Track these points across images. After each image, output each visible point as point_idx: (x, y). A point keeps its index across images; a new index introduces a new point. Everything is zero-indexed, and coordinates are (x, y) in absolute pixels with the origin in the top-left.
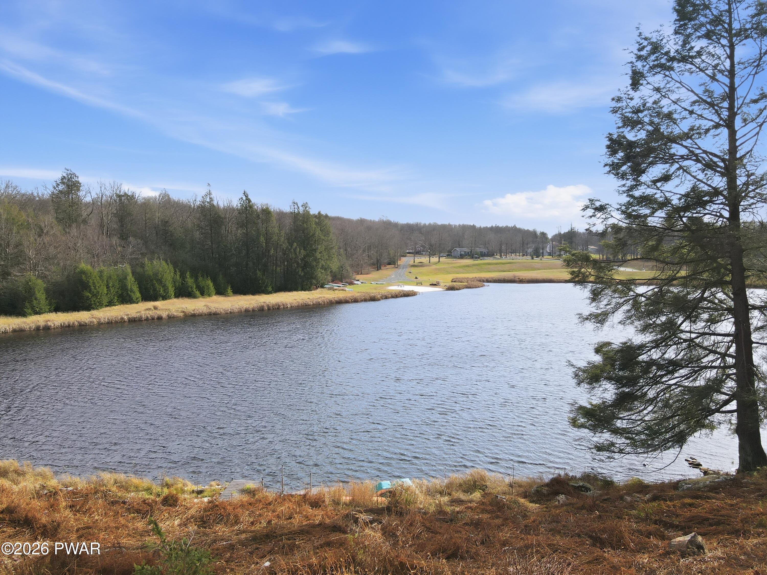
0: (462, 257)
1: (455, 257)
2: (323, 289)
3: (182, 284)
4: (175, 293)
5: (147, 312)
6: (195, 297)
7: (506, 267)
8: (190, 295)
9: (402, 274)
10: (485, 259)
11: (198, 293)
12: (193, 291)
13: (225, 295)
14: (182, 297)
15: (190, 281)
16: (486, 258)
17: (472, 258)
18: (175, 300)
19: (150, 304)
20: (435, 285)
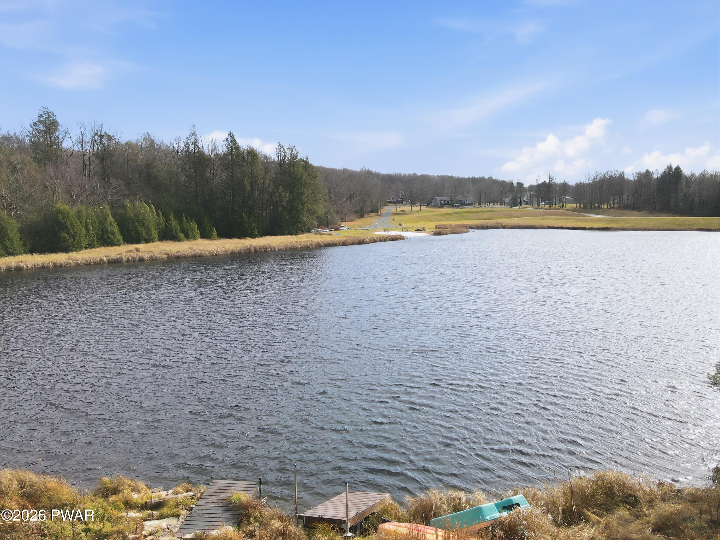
0: (442, 205)
1: (435, 206)
2: (309, 234)
3: (166, 226)
4: (159, 236)
5: (129, 254)
6: (179, 240)
7: (487, 215)
8: (174, 238)
9: (385, 221)
10: (465, 208)
11: (182, 236)
12: (177, 234)
13: (211, 238)
14: (167, 240)
15: (174, 223)
16: (466, 206)
17: (452, 206)
18: (159, 243)
19: (132, 247)
20: (421, 230)
